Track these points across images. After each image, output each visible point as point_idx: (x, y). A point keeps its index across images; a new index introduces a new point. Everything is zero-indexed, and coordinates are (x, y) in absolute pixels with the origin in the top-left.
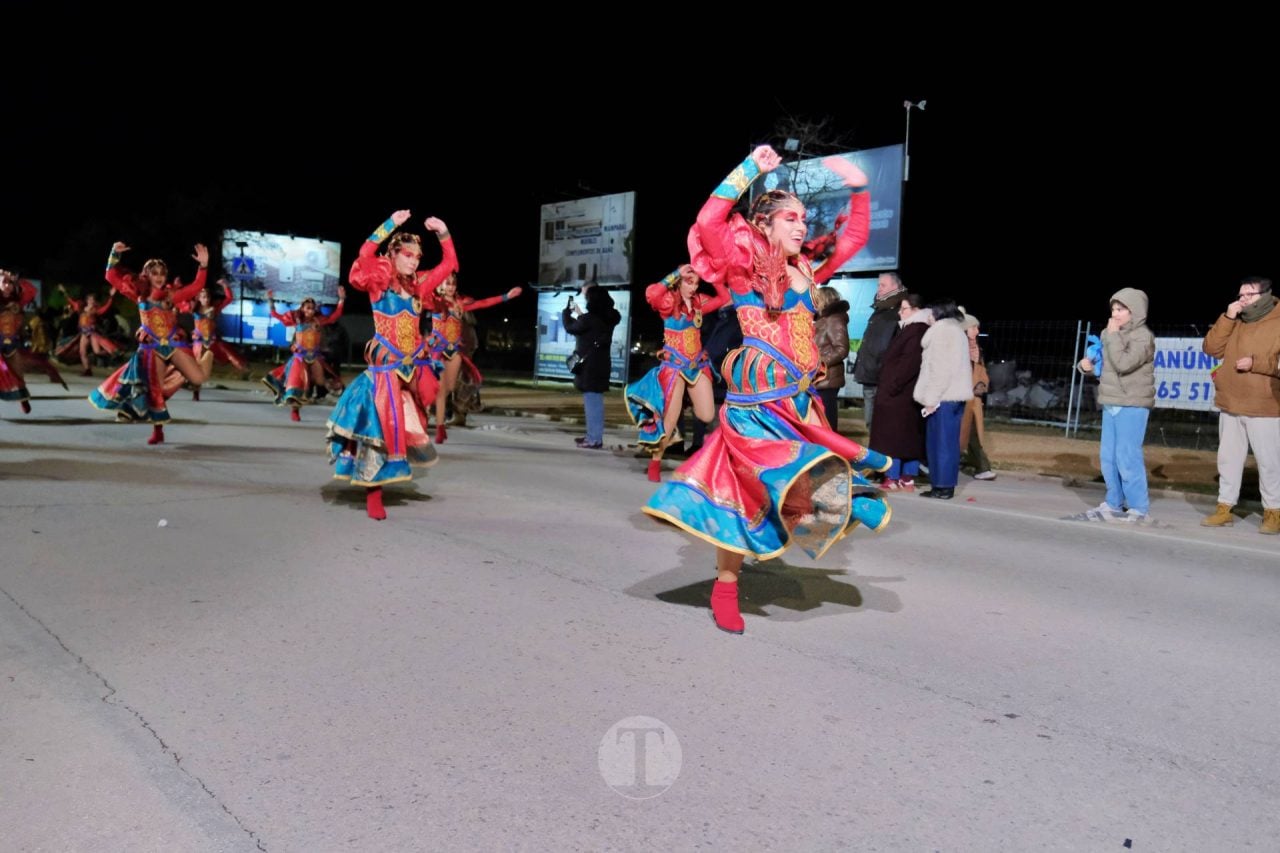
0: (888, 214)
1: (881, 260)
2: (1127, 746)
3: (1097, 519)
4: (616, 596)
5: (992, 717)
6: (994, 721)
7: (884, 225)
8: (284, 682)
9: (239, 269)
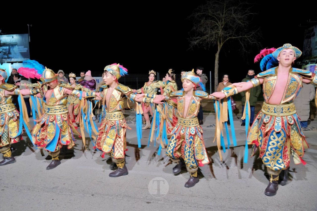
0: (26, 49)
1: (26, 59)
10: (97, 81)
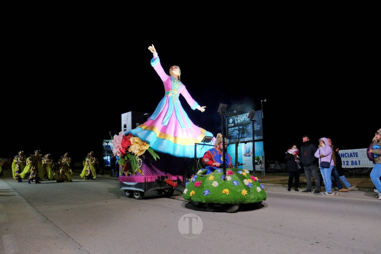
0: (259, 126)
1: (259, 137)
2: (351, 249)
3: (324, 195)
4: (207, 218)
5: (313, 243)
6: (313, 244)
7: (259, 129)
8: (125, 242)
9: (107, 148)
10: (355, 154)
